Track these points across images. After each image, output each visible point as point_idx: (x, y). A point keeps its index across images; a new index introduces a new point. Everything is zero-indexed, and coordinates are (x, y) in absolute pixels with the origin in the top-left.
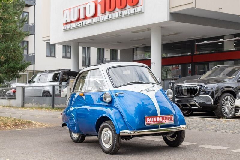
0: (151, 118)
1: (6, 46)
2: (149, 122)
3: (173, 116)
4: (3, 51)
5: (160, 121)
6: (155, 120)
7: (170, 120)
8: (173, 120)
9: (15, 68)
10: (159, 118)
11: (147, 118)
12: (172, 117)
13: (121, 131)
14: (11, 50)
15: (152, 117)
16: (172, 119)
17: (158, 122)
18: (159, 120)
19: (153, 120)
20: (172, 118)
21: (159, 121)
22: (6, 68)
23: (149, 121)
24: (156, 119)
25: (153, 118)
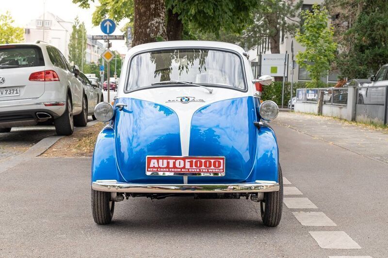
0: (161, 161)
1: (370, 21)
2: (154, 167)
3: (223, 159)
4: (366, 28)
5: (184, 167)
6: (171, 165)
7: (212, 167)
8: (222, 167)
9: (384, 56)
10: (182, 162)
11: (150, 159)
12: (222, 161)
13: (95, 181)
14: (377, 26)
15: (163, 159)
16: (219, 166)
17: (180, 170)
18: (182, 166)
19: (165, 165)
20: (219, 163)
21: (181, 168)
22: (368, 56)
23: (156, 166)
24: (174, 163)
25: (165, 161)
